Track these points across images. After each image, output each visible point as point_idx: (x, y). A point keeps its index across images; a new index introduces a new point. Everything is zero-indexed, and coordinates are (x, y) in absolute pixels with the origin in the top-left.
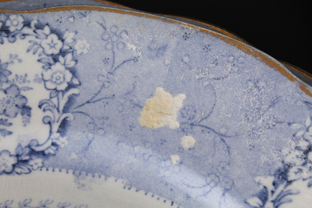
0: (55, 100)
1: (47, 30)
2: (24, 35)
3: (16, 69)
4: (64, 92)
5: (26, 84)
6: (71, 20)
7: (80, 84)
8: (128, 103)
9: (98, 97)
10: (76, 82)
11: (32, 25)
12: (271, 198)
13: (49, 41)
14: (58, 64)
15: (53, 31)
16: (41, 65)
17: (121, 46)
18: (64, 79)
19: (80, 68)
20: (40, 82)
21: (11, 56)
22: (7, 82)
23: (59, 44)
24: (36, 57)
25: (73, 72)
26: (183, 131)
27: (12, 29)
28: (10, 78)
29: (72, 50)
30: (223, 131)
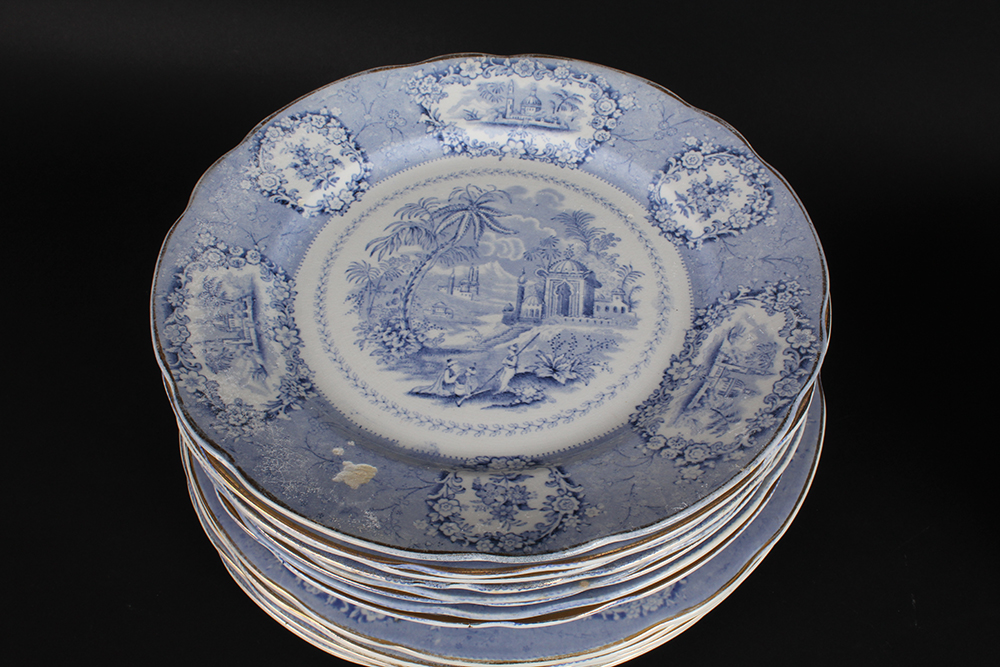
0: (450, 492)
1: (454, 539)
2: (476, 536)
3: (486, 515)
4: (442, 497)
5: (476, 505)
6: (428, 543)
7: (426, 501)
8: (384, 483)
9: (410, 491)
10: (430, 503)
11: (467, 543)
12: (283, 407)
13: (452, 532)
14: (446, 516)
15: (448, 537)
16: (462, 517)
17: (383, 520)
18: (440, 506)
19: (425, 511)
20: (463, 505)
21: (490, 524)
22: (494, 507)
23: (442, 528)
24: (465, 522)
25: (431, 509)
26: (340, 459)
27: (488, 541)
28: (491, 510)
29: (431, 523)
30: (307, 453)
